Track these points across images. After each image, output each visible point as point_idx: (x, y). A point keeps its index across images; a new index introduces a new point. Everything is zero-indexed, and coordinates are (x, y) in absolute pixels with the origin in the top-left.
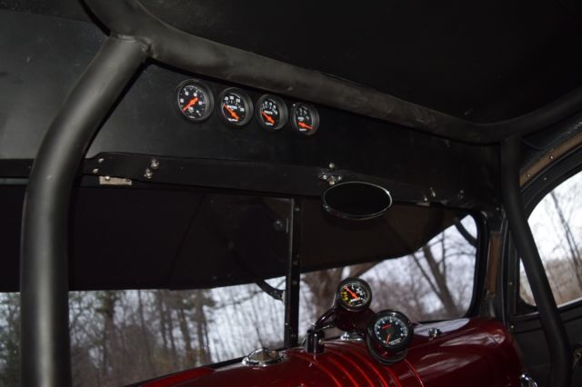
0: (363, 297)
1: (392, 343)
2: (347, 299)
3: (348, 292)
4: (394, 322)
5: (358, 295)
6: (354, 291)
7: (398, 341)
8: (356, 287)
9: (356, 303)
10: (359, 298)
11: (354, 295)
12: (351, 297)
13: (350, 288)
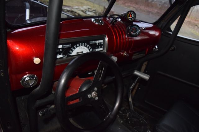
0: (132, 17)
1: (133, 34)
2: (128, 16)
3: (129, 14)
4: (136, 28)
5: (132, 16)
6: (131, 15)
7: (135, 34)
8: (132, 14)
9: (130, 18)
10: (131, 17)
11: (131, 16)
12: (129, 16)
13: (131, 13)
